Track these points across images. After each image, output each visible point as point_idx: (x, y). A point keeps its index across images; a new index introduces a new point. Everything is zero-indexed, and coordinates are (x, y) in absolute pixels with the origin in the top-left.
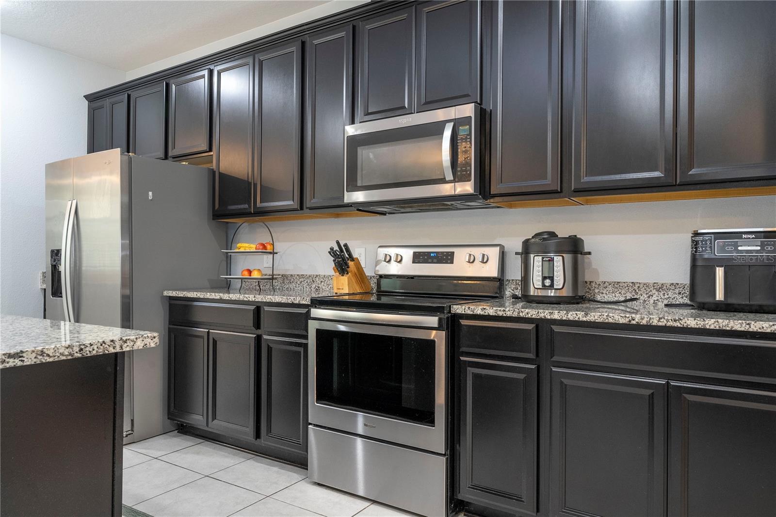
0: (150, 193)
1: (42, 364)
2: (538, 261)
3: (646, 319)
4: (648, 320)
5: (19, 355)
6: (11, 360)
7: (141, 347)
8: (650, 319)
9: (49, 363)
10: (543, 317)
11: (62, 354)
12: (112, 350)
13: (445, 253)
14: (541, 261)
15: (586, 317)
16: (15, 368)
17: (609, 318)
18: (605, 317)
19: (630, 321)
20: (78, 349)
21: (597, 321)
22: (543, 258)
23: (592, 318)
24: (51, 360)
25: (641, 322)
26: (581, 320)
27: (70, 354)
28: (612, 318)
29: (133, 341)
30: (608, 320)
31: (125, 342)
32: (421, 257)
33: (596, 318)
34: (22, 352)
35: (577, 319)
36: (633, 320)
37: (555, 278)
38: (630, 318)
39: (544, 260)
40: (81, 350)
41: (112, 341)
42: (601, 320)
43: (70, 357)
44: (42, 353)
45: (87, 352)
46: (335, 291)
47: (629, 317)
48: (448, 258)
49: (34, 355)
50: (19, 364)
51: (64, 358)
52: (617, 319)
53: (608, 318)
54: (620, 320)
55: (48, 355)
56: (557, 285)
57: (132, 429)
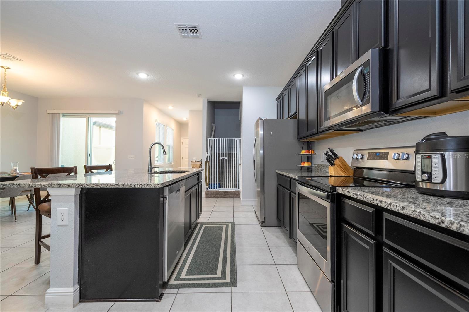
0: (271, 132)
1: (124, 188)
2: (419, 158)
3: (455, 225)
4: (458, 226)
5: (118, 185)
6: (116, 186)
7: (153, 187)
8: (461, 226)
9: (126, 188)
10: (376, 204)
11: (129, 186)
12: (144, 187)
13: (384, 153)
14: (420, 158)
15: (403, 210)
16: (117, 188)
17: (421, 215)
18: (417, 213)
19: (439, 223)
20: (133, 185)
21: (411, 216)
22: (422, 156)
23: (408, 212)
24: (126, 187)
25: (450, 227)
26: (399, 212)
27: (131, 186)
28: (423, 215)
29: (150, 185)
30: (420, 217)
31: (148, 185)
32: (372, 156)
33: (410, 212)
34: (119, 184)
35: (396, 210)
36: (443, 223)
37: (433, 173)
38: (440, 220)
39: (423, 157)
40: (134, 185)
41: (144, 184)
42: (415, 215)
43: (131, 187)
44: (124, 185)
45: (136, 186)
46: (330, 174)
47: (438, 219)
48: (384, 157)
49: (122, 185)
50: (118, 187)
51: (130, 187)
52: (427, 218)
53: (419, 215)
54: (430, 219)
55: (125, 186)
56: (435, 180)
57: (265, 221)
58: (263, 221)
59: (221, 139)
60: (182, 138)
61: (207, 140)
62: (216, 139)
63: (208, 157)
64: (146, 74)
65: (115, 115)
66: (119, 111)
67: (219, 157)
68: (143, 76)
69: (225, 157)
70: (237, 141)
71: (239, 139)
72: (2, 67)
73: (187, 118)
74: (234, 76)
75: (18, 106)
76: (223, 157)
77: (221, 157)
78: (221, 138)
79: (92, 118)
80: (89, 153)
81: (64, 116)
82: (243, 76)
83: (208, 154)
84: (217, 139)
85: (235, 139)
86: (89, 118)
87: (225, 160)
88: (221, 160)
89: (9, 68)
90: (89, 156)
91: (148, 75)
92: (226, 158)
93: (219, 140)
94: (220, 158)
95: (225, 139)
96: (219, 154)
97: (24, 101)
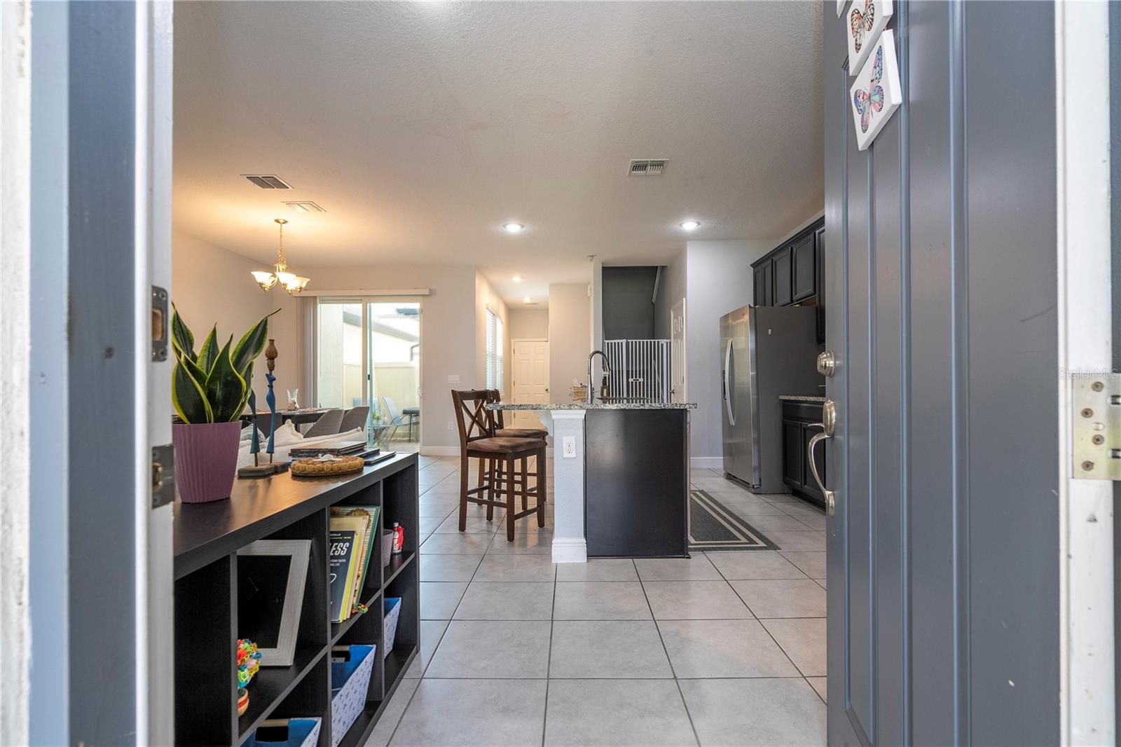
0: (770, 330)
57: (760, 485)
58: (758, 484)
59: (632, 342)
60: (512, 341)
61: (603, 343)
62: (622, 343)
63: (605, 378)
64: (521, 225)
65: (421, 298)
66: (430, 290)
67: (628, 378)
68: (513, 228)
69: (640, 377)
70: (662, 345)
71: (668, 341)
72: (277, 221)
73: (531, 299)
74: (681, 225)
75: (301, 288)
76: (636, 377)
77: (632, 378)
78: (630, 341)
79: (372, 304)
80: (368, 373)
81: (323, 301)
82: (699, 224)
83: (605, 373)
84: (624, 341)
85: (658, 342)
86: (368, 304)
87: (640, 382)
88: (632, 383)
89: (285, 222)
90: (369, 379)
91: (522, 226)
92: (641, 380)
93: (627, 344)
94: (631, 380)
95: (651, 342)
96: (628, 372)
97: (309, 280)
